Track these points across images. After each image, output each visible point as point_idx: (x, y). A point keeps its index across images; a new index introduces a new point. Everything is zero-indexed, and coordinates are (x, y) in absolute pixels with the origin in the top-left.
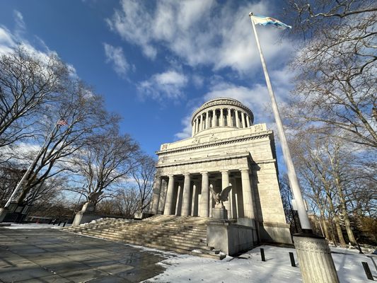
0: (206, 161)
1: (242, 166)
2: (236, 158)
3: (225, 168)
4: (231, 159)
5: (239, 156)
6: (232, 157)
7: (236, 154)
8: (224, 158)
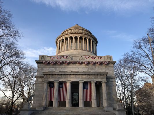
0: (83, 75)
1: (103, 80)
2: (101, 75)
3: (94, 80)
4: (97, 75)
5: (103, 74)
6: (98, 74)
7: (101, 72)
8: (94, 74)
